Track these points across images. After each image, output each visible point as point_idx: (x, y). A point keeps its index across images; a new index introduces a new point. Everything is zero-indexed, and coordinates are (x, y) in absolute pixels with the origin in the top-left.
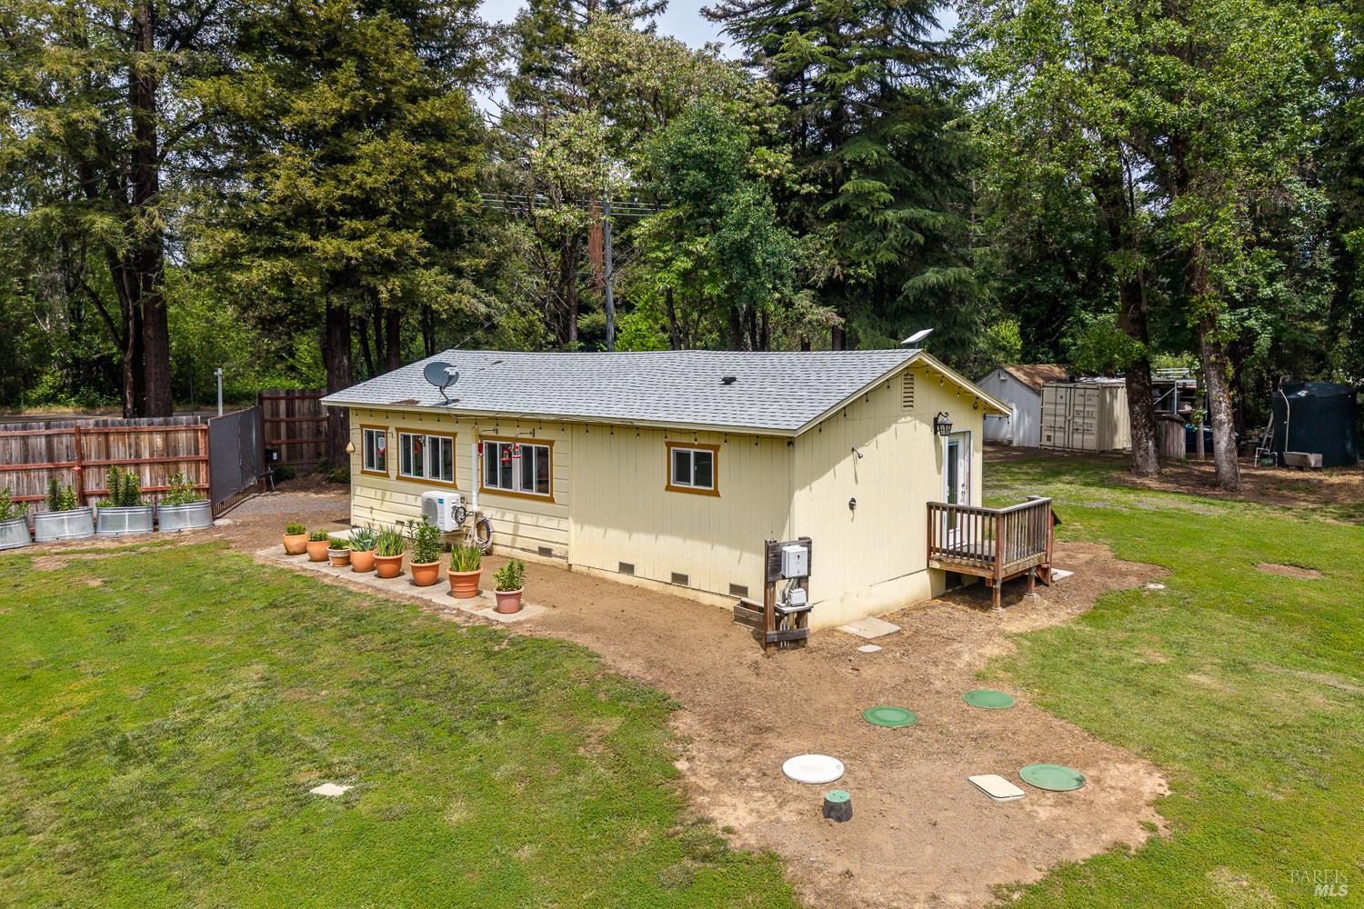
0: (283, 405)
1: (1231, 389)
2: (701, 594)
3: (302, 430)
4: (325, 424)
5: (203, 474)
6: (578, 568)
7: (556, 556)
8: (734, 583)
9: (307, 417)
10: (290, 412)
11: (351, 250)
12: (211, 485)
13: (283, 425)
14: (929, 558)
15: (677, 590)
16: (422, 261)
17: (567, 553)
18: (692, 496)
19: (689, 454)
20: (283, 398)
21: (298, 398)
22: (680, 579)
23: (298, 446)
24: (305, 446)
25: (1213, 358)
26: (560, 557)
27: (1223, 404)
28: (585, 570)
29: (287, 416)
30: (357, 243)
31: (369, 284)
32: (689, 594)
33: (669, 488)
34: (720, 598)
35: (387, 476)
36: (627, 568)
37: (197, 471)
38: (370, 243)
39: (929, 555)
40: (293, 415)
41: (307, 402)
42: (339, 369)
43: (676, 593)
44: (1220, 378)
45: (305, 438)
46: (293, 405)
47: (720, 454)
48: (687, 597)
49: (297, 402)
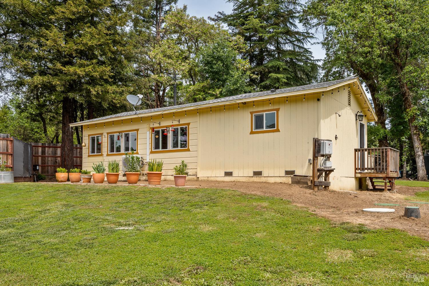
0: (40, 150)
1: (422, 143)
2: (269, 178)
3: (48, 161)
4: (59, 159)
5: (10, 161)
6: (202, 178)
7: (190, 175)
8: (287, 170)
9: (51, 155)
10: (43, 152)
11: (80, 72)
12: (13, 166)
13: (40, 158)
14: (356, 173)
15: (256, 179)
16: (110, 80)
17: (196, 173)
18: (264, 134)
19: (262, 116)
20: (40, 147)
21: (47, 147)
22: (258, 174)
23: (46, 168)
24: (49, 168)
25: (415, 132)
26: (193, 175)
27: (420, 149)
28: (206, 178)
29: (42, 155)
30: (82, 69)
31: (87, 88)
32: (263, 179)
33: (252, 133)
34: (279, 178)
35: (102, 155)
36: (229, 174)
37: (7, 159)
38: (89, 69)
39: (355, 171)
40: (45, 154)
41: (51, 149)
42: (67, 132)
43: (255, 181)
44: (418, 139)
45: (50, 164)
46: (45, 150)
47: (280, 113)
48: (262, 181)
49: (47, 149)
